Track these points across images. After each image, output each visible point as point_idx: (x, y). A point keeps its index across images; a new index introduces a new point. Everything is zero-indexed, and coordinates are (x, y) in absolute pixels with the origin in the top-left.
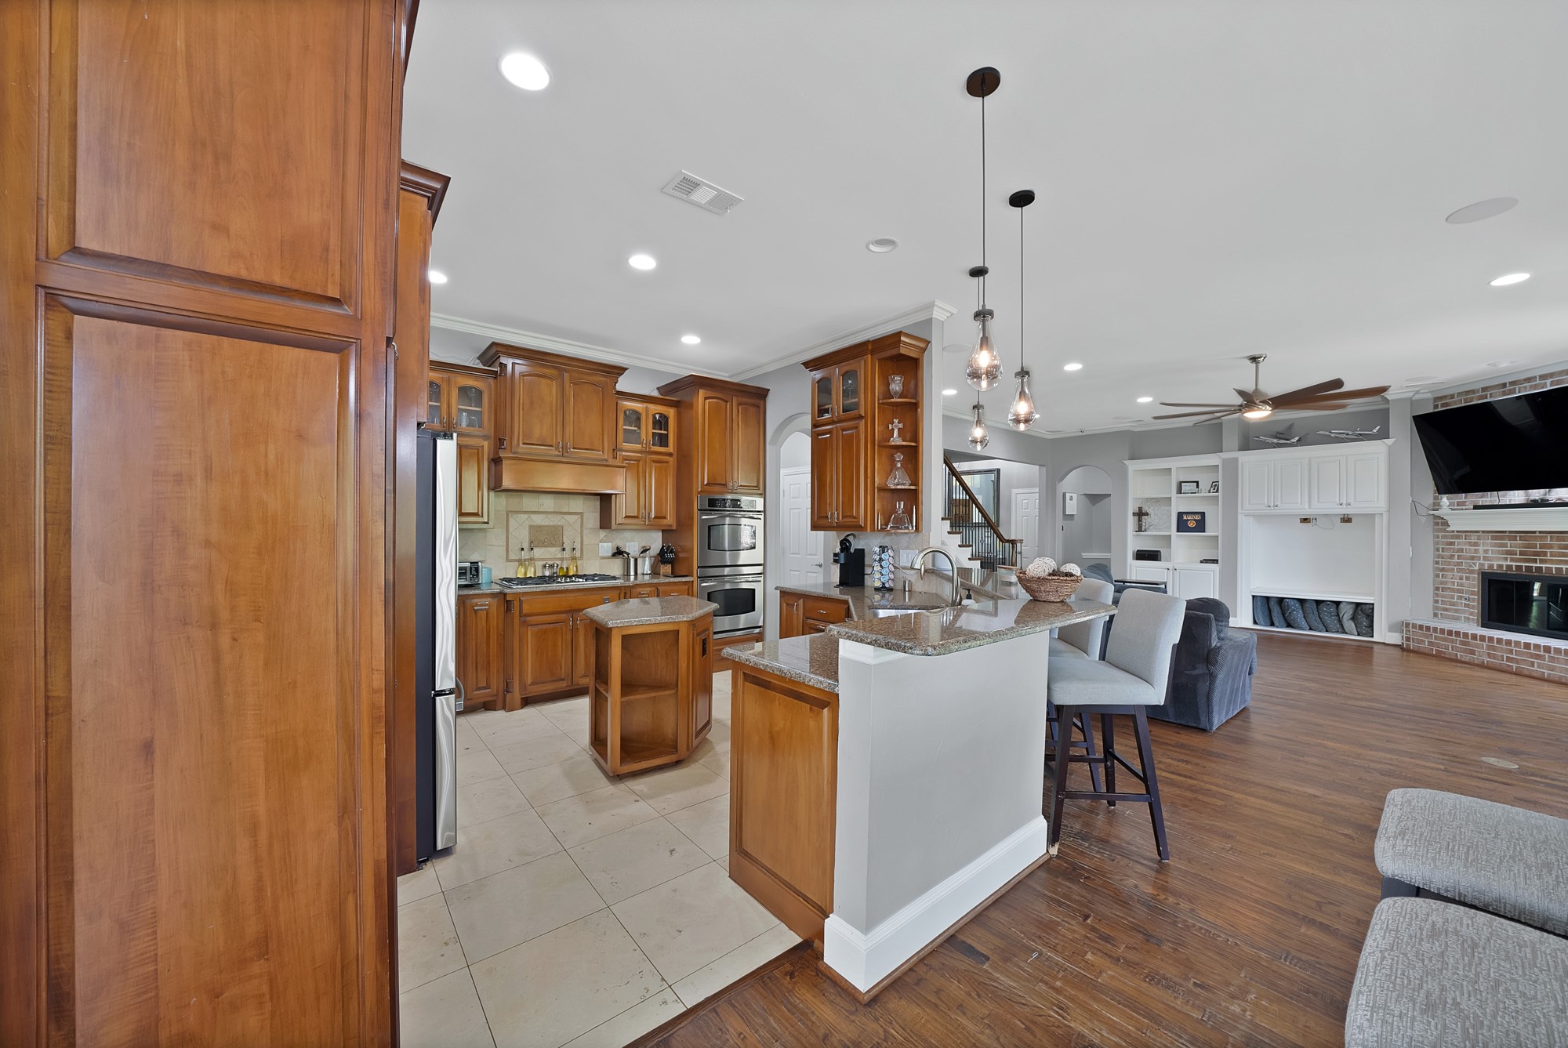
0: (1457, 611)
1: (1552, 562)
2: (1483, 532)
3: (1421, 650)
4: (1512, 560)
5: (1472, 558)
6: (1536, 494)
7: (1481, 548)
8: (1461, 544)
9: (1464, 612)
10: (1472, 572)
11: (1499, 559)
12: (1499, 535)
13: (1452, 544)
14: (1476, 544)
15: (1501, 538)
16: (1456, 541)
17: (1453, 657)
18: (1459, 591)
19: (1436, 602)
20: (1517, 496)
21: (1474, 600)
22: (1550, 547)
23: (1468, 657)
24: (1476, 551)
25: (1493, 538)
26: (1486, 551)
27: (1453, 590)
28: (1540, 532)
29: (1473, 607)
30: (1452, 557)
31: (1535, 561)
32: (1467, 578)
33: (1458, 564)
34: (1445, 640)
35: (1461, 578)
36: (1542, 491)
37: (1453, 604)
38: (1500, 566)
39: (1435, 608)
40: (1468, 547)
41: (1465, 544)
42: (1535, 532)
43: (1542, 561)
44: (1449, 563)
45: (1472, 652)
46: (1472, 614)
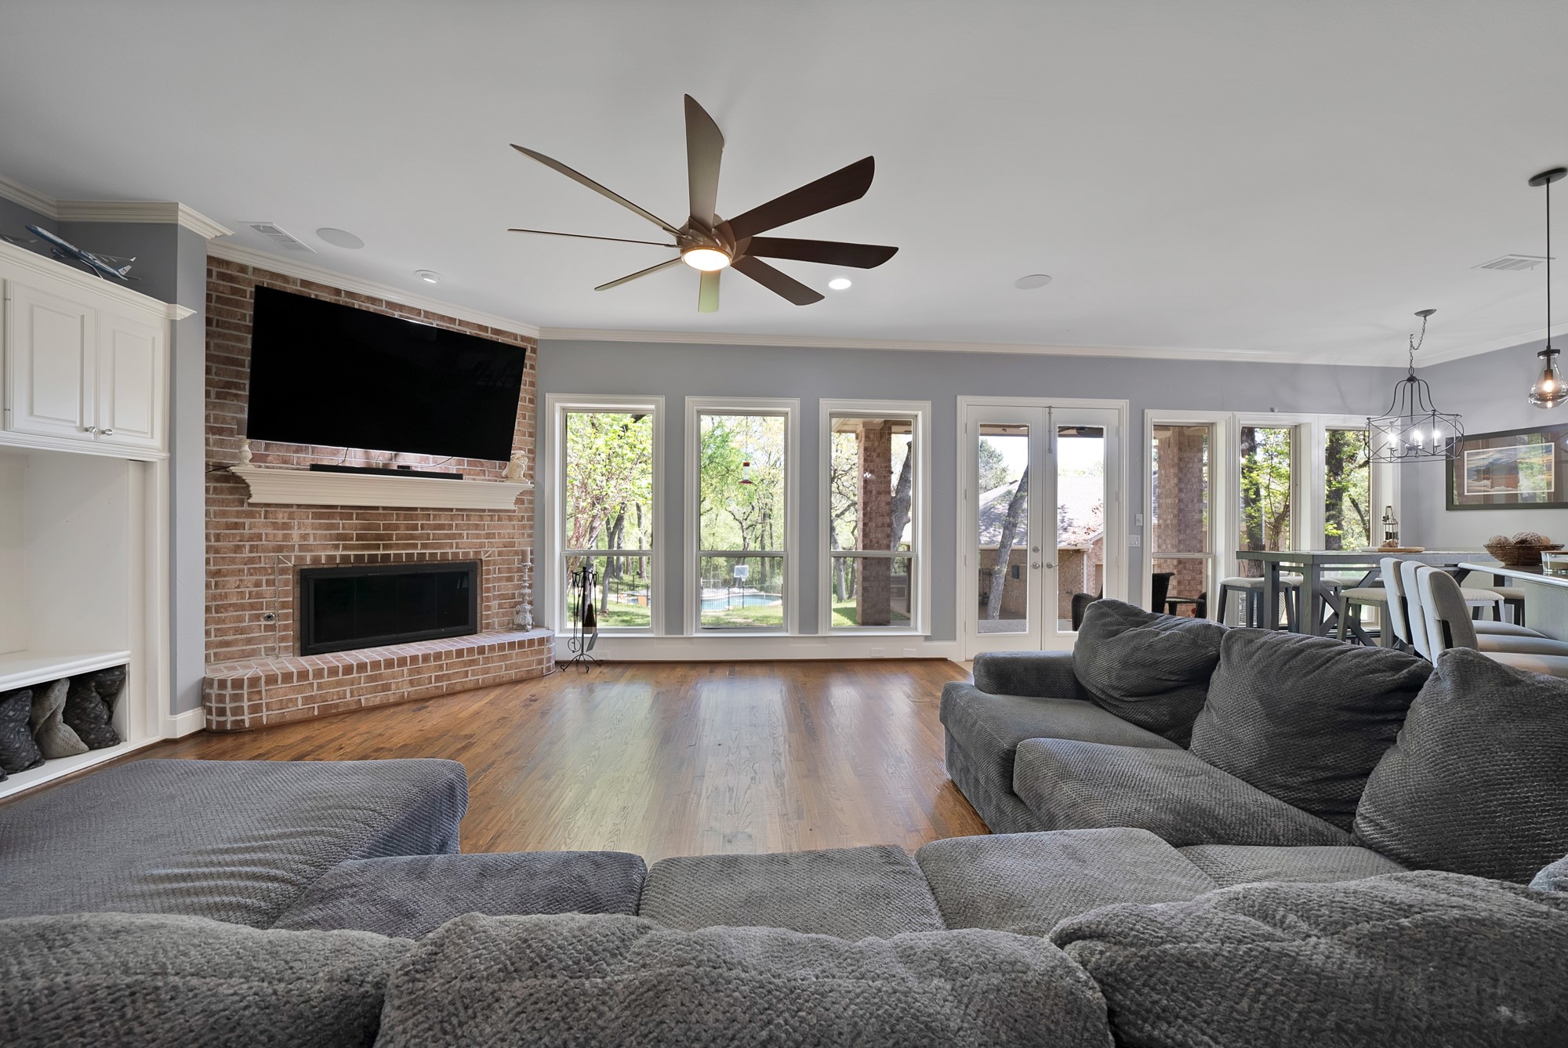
0: (249, 641)
1: (398, 547)
2: (299, 506)
3: (288, 718)
4: (345, 548)
5: (280, 549)
6: (379, 457)
7: (295, 533)
8: (258, 525)
9: (265, 639)
10: (283, 571)
11: (325, 547)
12: (325, 511)
13: (236, 526)
14: (285, 526)
15: (329, 516)
16: (247, 521)
17: (353, 707)
18: (252, 607)
19: (208, 633)
20: (355, 456)
21: (286, 617)
22: (397, 527)
23: (377, 699)
24: (286, 537)
25: (316, 516)
26: (304, 537)
27: (242, 607)
28: (385, 508)
29: (286, 628)
30: (238, 549)
31: (377, 547)
32: (269, 583)
33: (251, 560)
34: (339, 684)
35: (258, 584)
36: (387, 453)
37: (242, 631)
38: (331, 558)
39: (208, 646)
40: (270, 531)
41: (265, 525)
42: (377, 508)
43: (386, 547)
44: (233, 561)
45: (386, 688)
46: (283, 639)
